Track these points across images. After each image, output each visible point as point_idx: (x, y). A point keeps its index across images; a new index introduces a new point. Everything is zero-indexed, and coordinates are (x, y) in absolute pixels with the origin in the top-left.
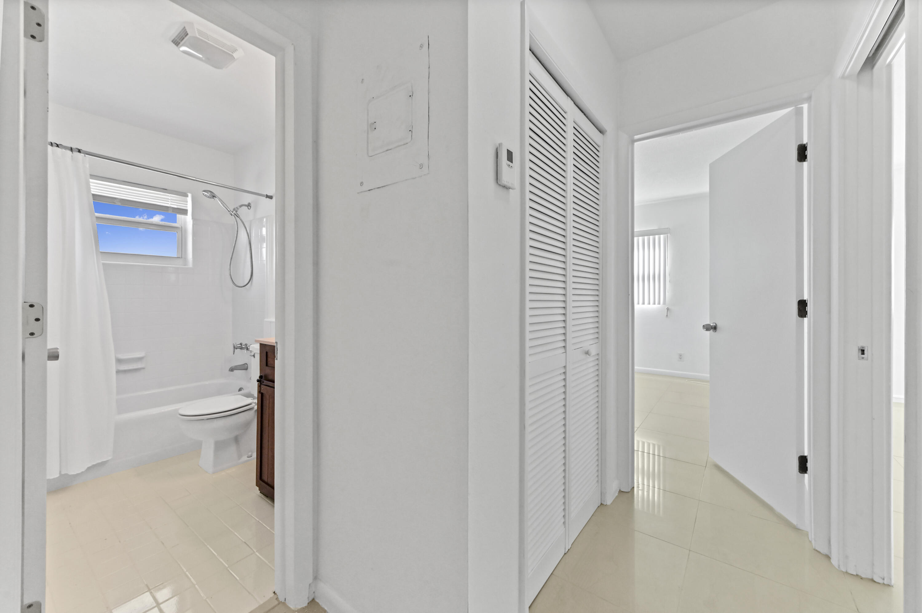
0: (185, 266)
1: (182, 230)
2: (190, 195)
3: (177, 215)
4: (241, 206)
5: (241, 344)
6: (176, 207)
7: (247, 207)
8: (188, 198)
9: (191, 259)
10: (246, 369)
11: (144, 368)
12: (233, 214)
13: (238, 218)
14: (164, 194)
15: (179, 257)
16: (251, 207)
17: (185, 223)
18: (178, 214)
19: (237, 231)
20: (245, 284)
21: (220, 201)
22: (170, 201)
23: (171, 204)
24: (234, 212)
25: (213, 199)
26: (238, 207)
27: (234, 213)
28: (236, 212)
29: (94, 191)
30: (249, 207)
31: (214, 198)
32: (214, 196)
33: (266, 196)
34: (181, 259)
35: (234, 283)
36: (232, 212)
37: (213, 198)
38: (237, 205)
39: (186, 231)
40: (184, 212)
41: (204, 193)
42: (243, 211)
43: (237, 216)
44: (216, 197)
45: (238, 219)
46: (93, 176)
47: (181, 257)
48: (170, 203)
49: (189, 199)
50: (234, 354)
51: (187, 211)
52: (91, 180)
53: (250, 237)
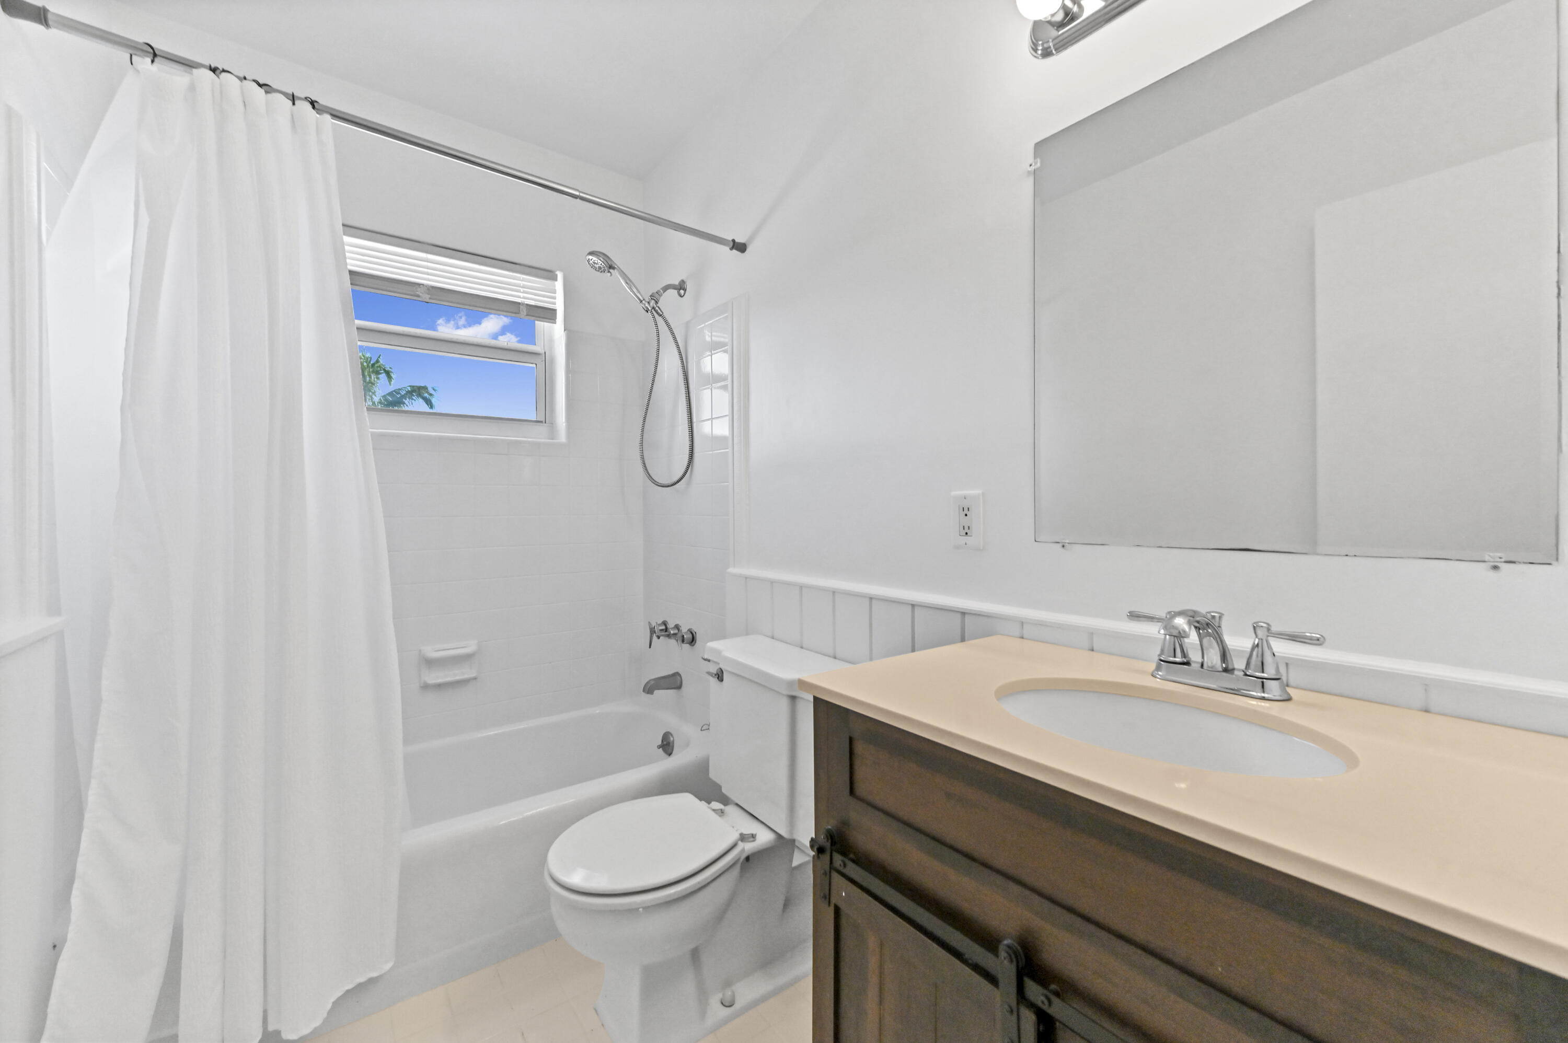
0: (552, 439)
1: (545, 360)
2: (560, 275)
3: (536, 322)
4: (666, 288)
5: (665, 623)
6: (532, 303)
7: (676, 291)
8: (556, 283)
9: (564, 424)
10: (679, 687)
11: (475, 679)
12: (650, 309)
13: (660, 317)
14: (511, 274)
15: (538, 419)
16: (685, 290)
17: (551, 341)
18: (538, 320)
19: (658, 350)
20: (675, 479)
21: (624, 279)
22: (522, 290)
23: (524, 298)
24: (653, 303)
25: (609, 274)
26: (660, 291)
27: (651, 304)
28: (657, 303)
29: (353, 265)
30: (682, 292)
31: (611, 270)
32: (611, 267)
33: (731, 244)
34: (544, 424)
35: (650, 476)
36: (649, 303)
37: (609, 272)
38: (659, 287)
39: (552, 361)
40: (548, 314)
41: (590, 257)
42: (669, 300)
43: (656, 311)
44: (614, 268)
45: (659, 319)
46: (349, 228)
47: (544, 420)
48: (522, 295)
49: (559, 285)
50: (650, 647)
51: (554, 311)
52: (347, 239)
53: (687, 362)
